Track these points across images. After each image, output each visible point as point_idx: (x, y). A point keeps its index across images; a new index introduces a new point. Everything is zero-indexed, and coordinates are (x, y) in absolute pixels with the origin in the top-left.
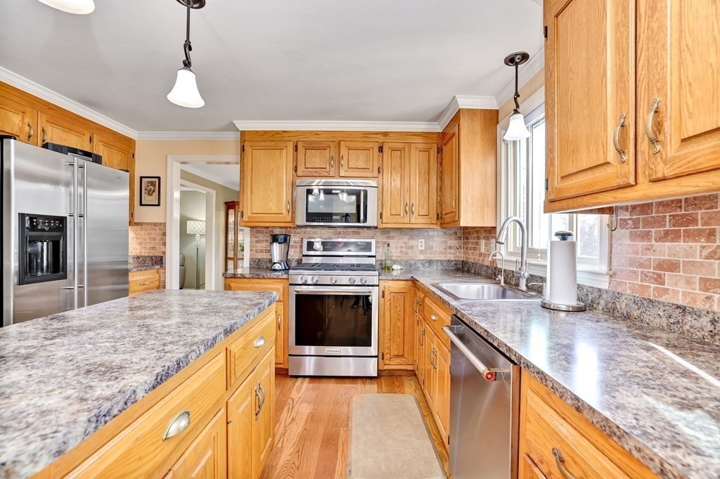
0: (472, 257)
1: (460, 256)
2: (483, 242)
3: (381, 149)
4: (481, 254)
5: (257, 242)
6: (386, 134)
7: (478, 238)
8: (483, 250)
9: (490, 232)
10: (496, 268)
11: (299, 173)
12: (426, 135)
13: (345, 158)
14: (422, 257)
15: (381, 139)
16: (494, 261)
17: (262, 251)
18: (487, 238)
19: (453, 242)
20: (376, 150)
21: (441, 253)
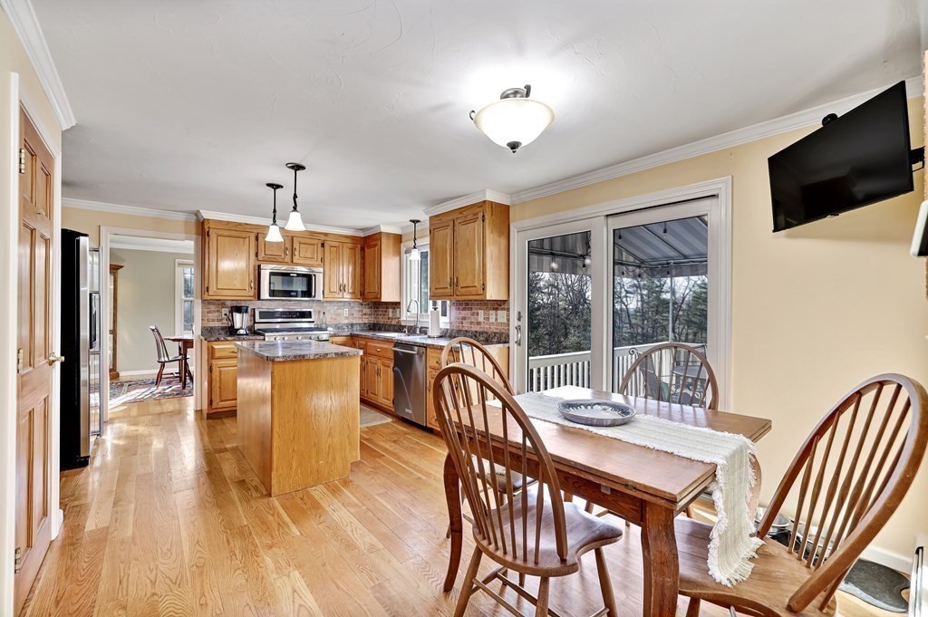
0: (381, 320)
1: (372, 320)
2: (391, 310)
3: (323, 245)
4: (389, 318)
5: (208, 312)
6: (326, 234)
7: (387, 308)
8: (391, 316)
9: (396, 305)
10: (400, 325)
11: (260, 258)
12: (353, 238)
13: (297, 249)
14: (346, 322)
15: (323, 238)
16: (399, 322)
17: (213, 320)
18: (394, 308)
19: (367, 310)
20: (320, 245)
21: (359, 318)
